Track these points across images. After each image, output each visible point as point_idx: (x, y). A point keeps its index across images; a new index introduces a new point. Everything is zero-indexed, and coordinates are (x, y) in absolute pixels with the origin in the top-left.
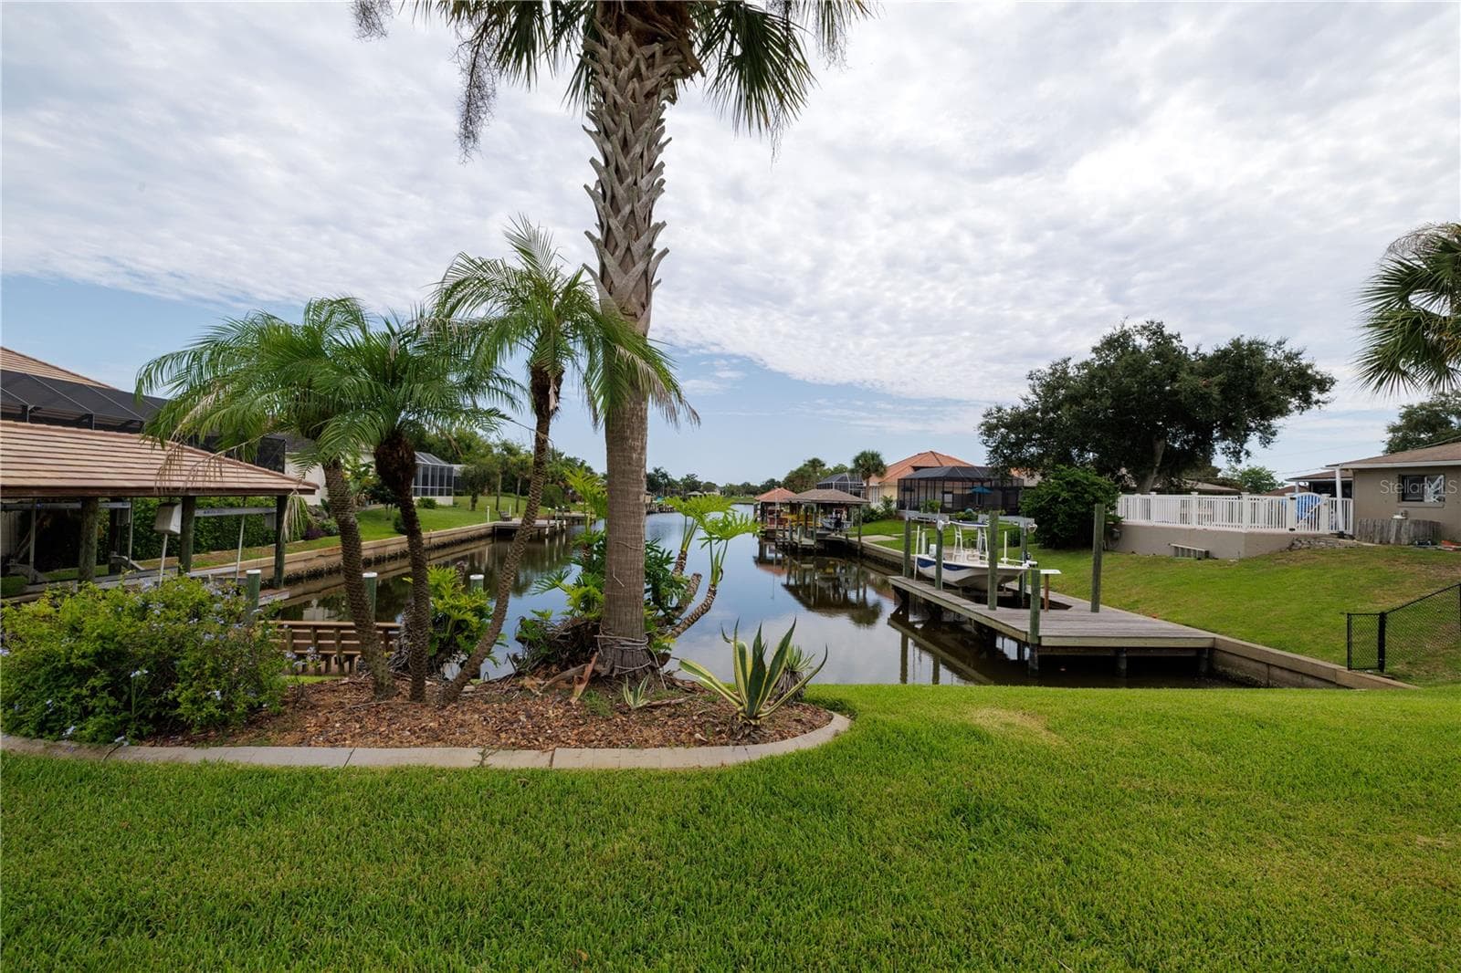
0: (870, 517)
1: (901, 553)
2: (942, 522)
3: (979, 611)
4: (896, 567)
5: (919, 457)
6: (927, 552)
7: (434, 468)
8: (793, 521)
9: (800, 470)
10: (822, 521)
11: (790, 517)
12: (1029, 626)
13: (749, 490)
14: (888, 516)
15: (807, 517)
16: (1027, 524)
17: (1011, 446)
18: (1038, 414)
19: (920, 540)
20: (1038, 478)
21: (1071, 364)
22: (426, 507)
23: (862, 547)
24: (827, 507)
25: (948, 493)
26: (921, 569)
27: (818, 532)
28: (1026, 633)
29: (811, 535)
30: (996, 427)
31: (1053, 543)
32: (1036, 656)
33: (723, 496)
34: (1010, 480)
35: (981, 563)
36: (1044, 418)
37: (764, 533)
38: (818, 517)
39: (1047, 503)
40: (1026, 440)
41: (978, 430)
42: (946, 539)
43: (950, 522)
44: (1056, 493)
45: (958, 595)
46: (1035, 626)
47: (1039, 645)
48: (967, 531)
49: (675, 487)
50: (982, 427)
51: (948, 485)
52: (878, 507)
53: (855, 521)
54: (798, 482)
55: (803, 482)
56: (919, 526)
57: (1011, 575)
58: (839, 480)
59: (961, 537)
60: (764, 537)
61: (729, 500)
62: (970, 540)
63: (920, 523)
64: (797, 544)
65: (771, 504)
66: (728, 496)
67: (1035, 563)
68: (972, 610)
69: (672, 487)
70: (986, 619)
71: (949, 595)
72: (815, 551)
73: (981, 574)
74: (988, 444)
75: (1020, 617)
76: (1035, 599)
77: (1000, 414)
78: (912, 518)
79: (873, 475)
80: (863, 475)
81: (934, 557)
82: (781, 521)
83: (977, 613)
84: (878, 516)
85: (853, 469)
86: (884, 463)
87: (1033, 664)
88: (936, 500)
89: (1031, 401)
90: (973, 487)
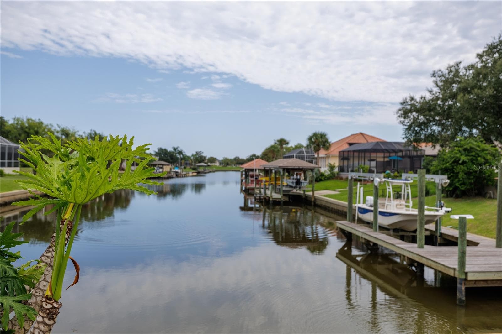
0: (320, 178)
1: (346, 203)
2: (378, 179)
3: (412, 250)
4: (341, 214)
5: (352, 137)
6: (364, 202)
7: (3, 148)
8: (266, 181)
9: (272, 147)
10: (287, 181)
11: (264, 179)
12: (457, 263)
13: (238, 162)
14: (332, 177)
15: (276, 178)
16: (442, 180)
17: (420, 125)
18: (439, 102)
19: (360, 193)
20: (438, 147)
21: (461, 66)
23: (315, 199)
24: (289, 171)
25: (373, 160)
26: (361, 216)
27: (284, 189)
28: (454, 269)
29: (279, 192)
30: (410, 111)
31: (453, 193)
32: (463, 288)
33: (221, 166)
34: (417, 151)
35: (407, 210)
36: (444, 105)
37: (247, 190)
38: (284, 178)
39: (451, 164)
40: (431, 121)
41: (397, 114)
42: (380, 192)
43: (384, 180)
44: (457, 157)
45: (390, 235)
46: (462, 263)
47: (466, 280)
48: (395, 186)
49: (188, 161)
50: (400, 112)
51: (373, 155)
52: (325, 171)
53: (310, 180)
54: (271, 155)
55: (274, 154)
56: (359, 183)
57: (431, 219)
58: (298, 153)
59: (391, 190)
60: (247, 193)
61: (224, 168)
62: (398, 193)
63: (360, 181)
64: (269, 197)
65: (252, 170)
66: (224, 166)
67: (450, 209)
68: (405, 249)
69: (185, 161)
70: (418, 256)
71: (384, 235)
72: (282, 202)
73: (411, 219)
74: (404, 123)
75: (447, 255)
76: (462, 241)
77: (413, 102)
78: (352, 178)
79: (321, 149)
80: (315, 149)
81: (371, 206)
82: (258, 182)
83: (410, 252)
84: (326, 177)
85: (308, 146)
86: (330, 140)
87: (461, 295)
88: (365, 165)
89: (434, 92)
90: (390, 156)
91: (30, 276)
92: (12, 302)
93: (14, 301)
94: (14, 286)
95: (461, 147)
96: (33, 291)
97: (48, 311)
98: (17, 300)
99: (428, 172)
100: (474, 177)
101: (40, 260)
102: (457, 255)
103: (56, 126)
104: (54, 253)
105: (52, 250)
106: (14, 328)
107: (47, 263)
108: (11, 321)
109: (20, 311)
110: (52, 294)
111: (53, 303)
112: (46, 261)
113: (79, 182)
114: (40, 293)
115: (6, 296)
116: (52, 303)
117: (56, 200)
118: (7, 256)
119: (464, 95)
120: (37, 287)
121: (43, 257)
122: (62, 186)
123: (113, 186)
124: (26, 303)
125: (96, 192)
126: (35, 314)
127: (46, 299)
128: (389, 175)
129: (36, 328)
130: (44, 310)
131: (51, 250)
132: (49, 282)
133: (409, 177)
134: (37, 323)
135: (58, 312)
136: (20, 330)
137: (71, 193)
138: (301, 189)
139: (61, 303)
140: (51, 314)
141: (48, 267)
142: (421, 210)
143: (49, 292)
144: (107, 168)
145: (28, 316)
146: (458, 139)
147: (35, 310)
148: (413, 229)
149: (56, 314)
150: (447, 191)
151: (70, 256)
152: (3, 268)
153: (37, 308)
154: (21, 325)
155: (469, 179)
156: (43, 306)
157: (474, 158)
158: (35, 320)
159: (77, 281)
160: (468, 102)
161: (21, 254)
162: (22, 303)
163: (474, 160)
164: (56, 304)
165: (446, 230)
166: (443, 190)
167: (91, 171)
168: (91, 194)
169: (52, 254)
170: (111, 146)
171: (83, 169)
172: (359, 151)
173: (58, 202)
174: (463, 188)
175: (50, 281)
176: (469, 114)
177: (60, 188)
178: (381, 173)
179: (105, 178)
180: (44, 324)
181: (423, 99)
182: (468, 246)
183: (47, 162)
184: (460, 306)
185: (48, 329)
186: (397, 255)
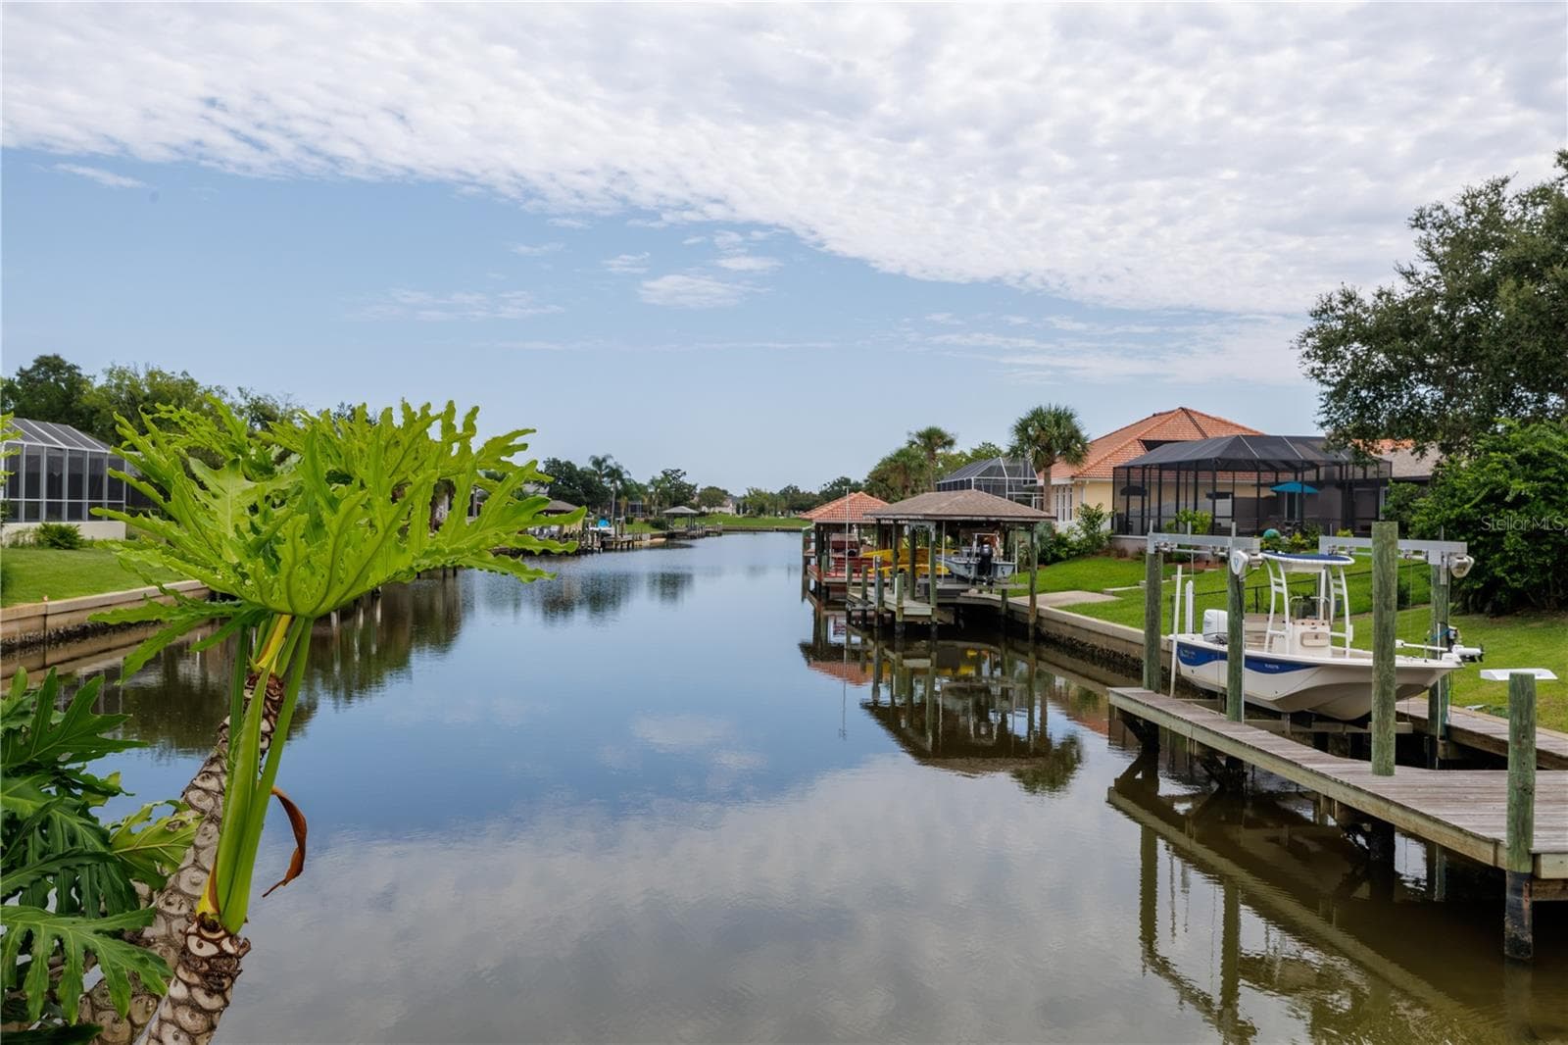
0: (1054, 553)
1: (1139, 632)
2: (1241, 554)
3: (1353, 781)
4: (1123, 665)
5: (1157, 421)
6: (1198, 627)
7: (76, 460)
8: (885, 563)
9: (901, 453)
10: (950, 562)
11: (877, 555)
12: (1504, 822)
13: (796, 502)
14: (1092, 548)
15: (914, 553)
16: (1450, 556)
17: (1374, 382)
18: (1439, 307)
19: (1183, 598)
20: (1434, 453)
21: (1508, 192)
22: (54, 544)
23: (1039, 618)
24: (958, 529)
25: (1224, 496)
26: (1186, 670)
27: (940, 585)
28: (1496, 843)
29: (925, 595)
30: (1344, 338)
31: (1484, 601)
32: (1526, 905)
33: (741, 516)
34: (1364, 466)
35: (1335, 654)
36: (1453, 317)
37: (823, 591)
38: (939, 552)
39: (1475, 506)
40: (1409, 369)
41: (1300, 347)
42: (1249, 598)
43: (1260, 556)
44: (1498, 484)
45: (1282, 734)
46: (1521, 823)
47: (1533, 877)
48: (1295, 575)
49: (638, 498)
50: (1310, 341)
51: (1224, 479)
52: (1070, 530)
53: (1021, 559)
54: (896, 480)
55: (907, 479)
56: (1180, 567)
57: (1415, 683)
58: (982, 474)
59: (1284, 590)
60: (824, 600)
61: (752, 523)
62: (1306, 598)
63: (1183, 559)
64: (893, 613)
65: (839, 528)
66: (752, 516)
67: (1476, 651)
68: (1333, 776)
69: (631, 499)
70: (1374, 801)
71: (1264, 734)
72: (934, 629)
73: (1350, 680)
74: (1323, 377)
75: (1471, 797)
76: (1522, 752)
77: (1351, 309)
78: (1157, 550)
79: (1057, 460)
80: (1036, 460)
81: (1220, 641)
82: (858, 564)
83: (1348, 785)
84: (1073, 550)
85: (1014, 450)
86: (1084, 433)
87: (1518, 926)
88: (1199, 512)
89: (1421, 278)
90: (1277, 483)
91: (149, 852)
92: (91, 934)
93: (97, 932)
94: (99, 883)
95: (1509, 450)
96: (159, 902)
97: (206, 967)
98: (107, 929)
99: (1404, 532)
100: (1554, 545)
101: (181, 801)
102: (1506, 797)
103: (236, 394)
104: (224, 779)
105: (218, 769)
106: (97, 1019)
107: (203, 812)
108: (88, 995)
109: (117, 965)
110: (219, 911)
111: (222, 938)
112: (201, 805)
113: (302, 544)
114: (179, 908)
115: (75, 916)
116: (218, 939)
117: (233, 603)
118: (77, 786)
119: (1520, 285)
120: (173, 886)
121: (191, 793)
122: (249, 556)
123: (414, 558)
124: (137, 939)
125: (358, 576)
126: (164, 976)
127: (199, 927)
128: (1275, 541)
129: (167, 1021)
130: (191, 962)
131: (216, 768)
132: (207, 872)
133: (1342, 549)
134: (169, 1004)
135: (239, 969)
136: (116, 1027)
137: (277, 580)
138: (995, 586)
139: (246, 939)
140: (213, 975)
141: (206, 822)
142: (1384, 652)
143: (209, 902)
144: (394, 500)
145: (144, 979)
146: (1500, 428)
147: (165, 963)
148: (1357, 712)
149: (230, 975)
150: (1466, 593)
151: (275, 787)
152: (65, 826)
153: (172, 956)
154: (120, 1009)
155: (1539, 553)
156: (189, 950)
157: (1554, 486)
158: (164, 995)
159: (297, 869)
160: (1530, 305)
161: (122, 783)
162: (124, 940)
163: (1554, 492)
164: (231, 942)
165: (1463, 717)
166: (1455, 587)
167: (343, 508)
168: (342, 583)
169: (220, 783)
170: (405, 440)
171: (316, 504)
172: (1178, 467)
173: (236, 610)
174: (1517, 583)
175: (210, 867)
176: (1536, 345)
177: (243, 564)
178: (1251, 534)
179: (386, 532)
180: (192, 1007)
181: (1384, 298)
182: (1539, 768)
183: (202, 482)
184: (1517, 963)
185: (205, 1024)
186: (1303, 795)
